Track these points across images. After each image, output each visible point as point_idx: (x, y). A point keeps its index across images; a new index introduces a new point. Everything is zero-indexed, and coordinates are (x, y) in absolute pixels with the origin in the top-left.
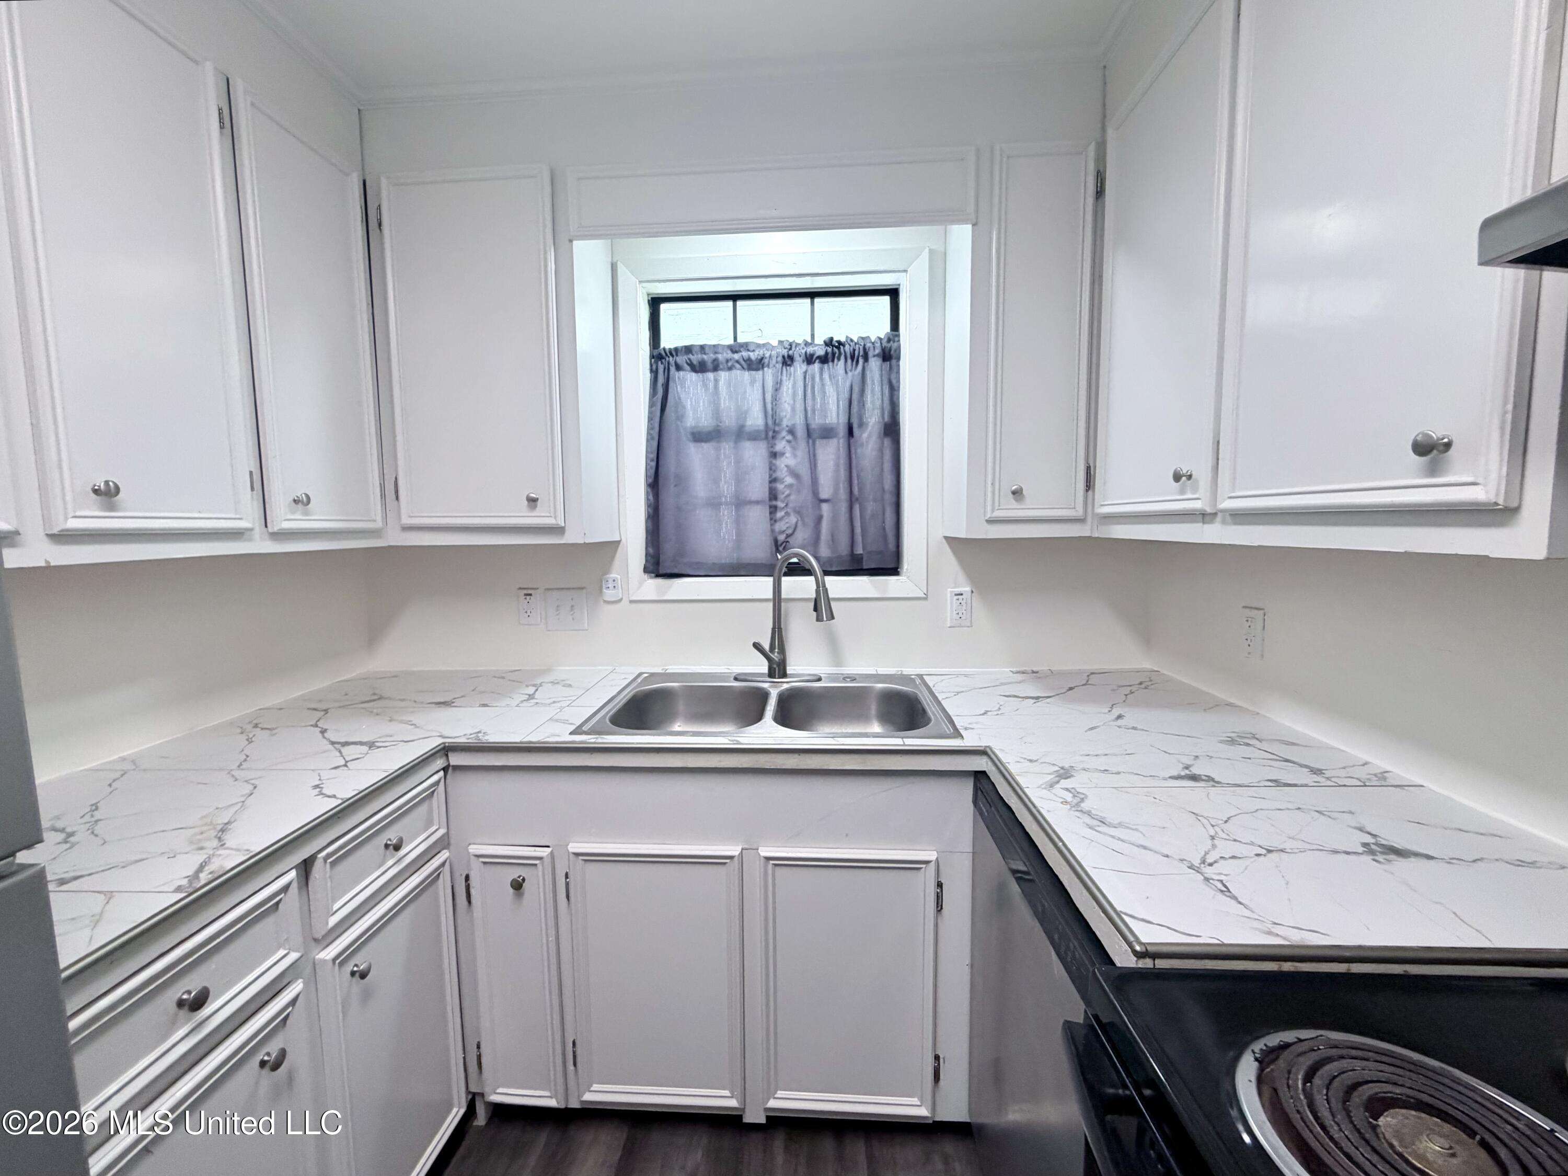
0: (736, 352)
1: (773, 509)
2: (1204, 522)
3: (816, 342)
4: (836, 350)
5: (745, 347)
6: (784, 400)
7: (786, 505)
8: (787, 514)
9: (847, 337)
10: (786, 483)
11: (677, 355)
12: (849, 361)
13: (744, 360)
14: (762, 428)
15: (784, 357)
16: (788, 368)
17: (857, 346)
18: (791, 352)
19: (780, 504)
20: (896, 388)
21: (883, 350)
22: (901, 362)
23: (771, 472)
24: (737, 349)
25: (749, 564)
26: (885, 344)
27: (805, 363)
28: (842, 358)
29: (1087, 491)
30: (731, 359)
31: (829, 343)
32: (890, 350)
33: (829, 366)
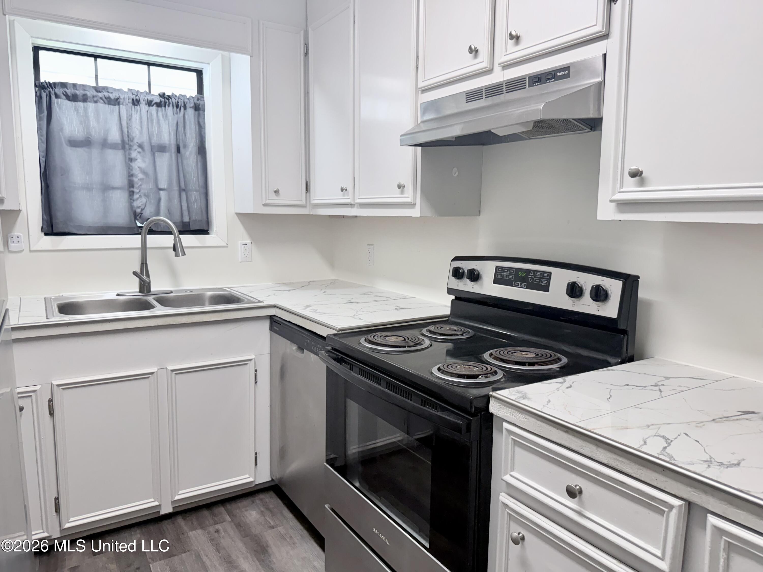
0: (100, 92)
1: (132, 193)
2: (351, 208)
3: (152, 92)
4: (167, 101)
5: (105, 89)
6: (133, 126)
7: (140, 191)
8: (140, 196)
9: (173, 94)
10: (139, 178)
11: (55, 88)
12: (175, 108)
13: (105, 98)
14: (119, 142)
15: (133, 100)
16: (136, 107)
17: (179, 99)
18: (137, 97)
19: (136, 190)
20: (203, 127)
21: (195, 104)
22: (206, 113)
23: (130, 170)
24: (101, 90)
25: (115, 227)
26: (196, 101)
27: (147, 106)
28: (171, 105)
29: (307, 193)
30: (96, 96)
31: (162, 95)
32: (199, 105)
33: (162, 110)
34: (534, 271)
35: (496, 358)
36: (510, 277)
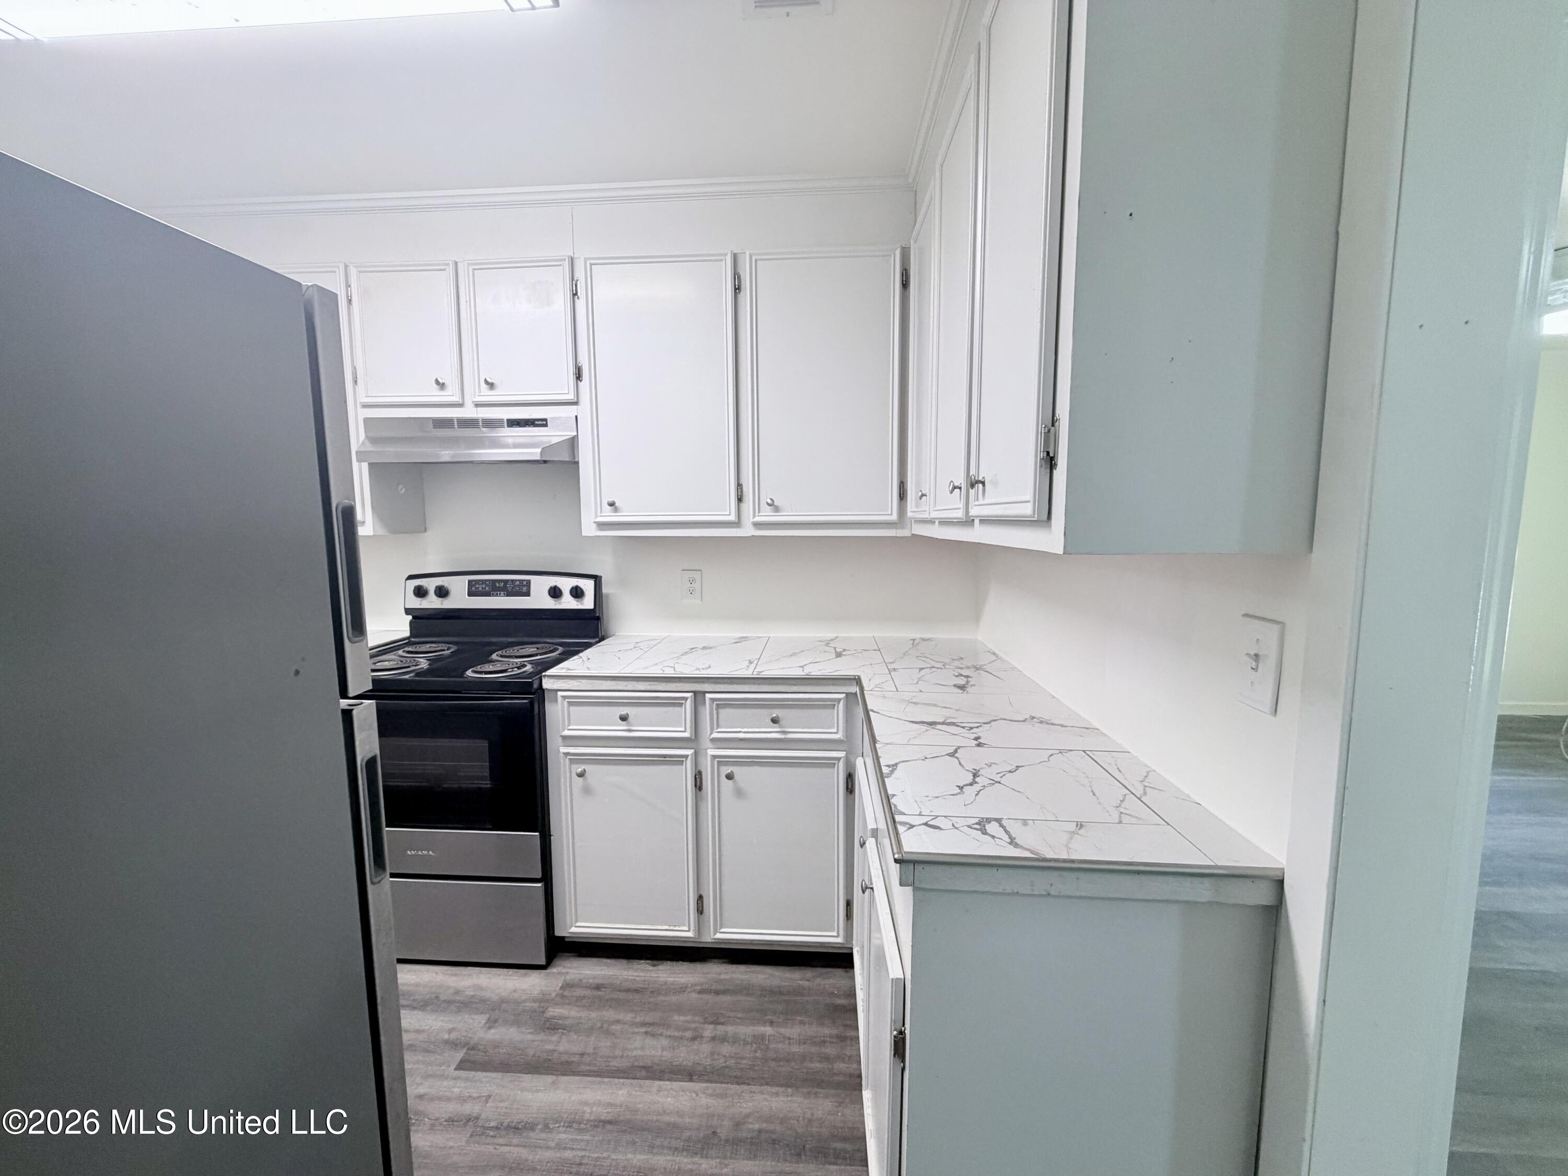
34: (512, 581)
35: (502, 656)
36: (487, 588)
